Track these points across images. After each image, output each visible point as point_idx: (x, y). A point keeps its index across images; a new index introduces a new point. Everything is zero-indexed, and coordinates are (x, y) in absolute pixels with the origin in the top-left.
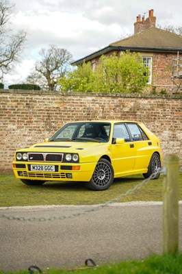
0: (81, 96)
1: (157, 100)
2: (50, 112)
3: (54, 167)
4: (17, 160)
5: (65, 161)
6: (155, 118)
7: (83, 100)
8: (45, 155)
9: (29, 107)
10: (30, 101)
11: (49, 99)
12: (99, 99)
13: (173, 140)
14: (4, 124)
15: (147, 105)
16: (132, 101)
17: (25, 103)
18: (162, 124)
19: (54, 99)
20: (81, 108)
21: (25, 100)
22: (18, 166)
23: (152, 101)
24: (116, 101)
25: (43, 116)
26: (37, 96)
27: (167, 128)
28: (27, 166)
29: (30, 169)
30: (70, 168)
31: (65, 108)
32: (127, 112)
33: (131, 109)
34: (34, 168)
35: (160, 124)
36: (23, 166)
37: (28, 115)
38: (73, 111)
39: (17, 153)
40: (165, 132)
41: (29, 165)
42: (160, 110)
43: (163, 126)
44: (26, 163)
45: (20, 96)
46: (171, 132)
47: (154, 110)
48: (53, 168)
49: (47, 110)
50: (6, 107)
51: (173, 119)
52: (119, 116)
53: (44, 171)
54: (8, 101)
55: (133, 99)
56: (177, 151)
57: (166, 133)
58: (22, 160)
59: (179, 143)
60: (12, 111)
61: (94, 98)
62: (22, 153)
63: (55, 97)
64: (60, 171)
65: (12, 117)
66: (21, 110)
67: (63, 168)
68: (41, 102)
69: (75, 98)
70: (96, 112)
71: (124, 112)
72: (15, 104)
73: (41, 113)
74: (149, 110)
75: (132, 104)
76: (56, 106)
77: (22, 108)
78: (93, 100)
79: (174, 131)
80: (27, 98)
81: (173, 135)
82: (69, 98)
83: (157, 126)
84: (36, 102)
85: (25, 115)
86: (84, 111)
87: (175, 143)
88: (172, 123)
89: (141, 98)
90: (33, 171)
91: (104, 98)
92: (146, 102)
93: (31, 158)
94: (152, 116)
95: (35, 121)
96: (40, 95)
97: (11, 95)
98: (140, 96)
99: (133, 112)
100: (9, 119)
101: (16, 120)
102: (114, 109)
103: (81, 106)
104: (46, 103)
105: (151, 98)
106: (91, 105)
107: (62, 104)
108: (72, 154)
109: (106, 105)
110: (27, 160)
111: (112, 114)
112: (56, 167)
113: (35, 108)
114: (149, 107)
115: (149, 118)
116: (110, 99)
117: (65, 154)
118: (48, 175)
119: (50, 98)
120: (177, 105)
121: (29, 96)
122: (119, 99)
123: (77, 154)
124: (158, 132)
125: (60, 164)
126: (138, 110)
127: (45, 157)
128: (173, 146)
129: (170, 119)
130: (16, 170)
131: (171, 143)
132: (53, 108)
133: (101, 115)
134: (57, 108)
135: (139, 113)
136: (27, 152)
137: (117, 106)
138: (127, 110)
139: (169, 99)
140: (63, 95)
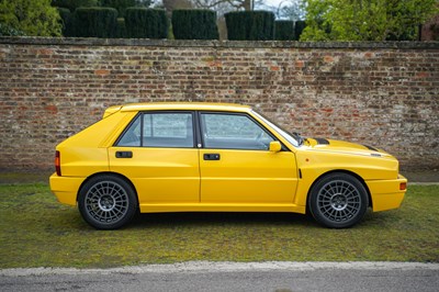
0: (246, 49)
1: (383, 52)
2: (193, 75)
6: (378, 84)
7: (250, 54)
9: (158, 68)
10: (160, 58)
11: (191, 54)
12: (277, 52)
13: (412, 122)
14: (118, 96)
15: (364, 60)
16: (336, 55)
17: (151, 62)
18: (391, 94)
19: (200, 54)
20: (245, 69)
21: (152, 56)
23: (373, 54)
24: (306, 54)
25: (182, 82)
26: (173, 50)
27: (401, 101)
31: (219, 68)
32: (328, 73)
33: (334, 69)
35: (387, 94)
37: (157, 80)
38: (231, 74)
40: (397, 106)
42: (387, 70)
43: (392, 98)
45: (144, 50)
46: (407, 108)
47: (376, 69)
49: (188, 73)
50: (122, 69)
51: (412, 84)
52: (313, 80)
54: (125, 59)
55: (337, 52)
56: (419, 140)
57: (399, 110)
59: (423, 126)
60: (131, 76)
61: (268, 50)
63: (202, 51)
65: (130, 85)
66: (145, 73)
68: (179, 59)
69: (235, 52)
70: (272, 74)
71: (322, 73)
72: (135, 62)
73: (179, 78)
74: (367, 68)
75: (336, 59)
76: (203, 65)
77: (146, 69)
78: (266, 54)
79: (413, 105)
80: (155, 53)
81: (413, 111)
82: (226, 51)
83: (383, 97)
84: (169, 59)
85: (152, 80)
86: (251, 74)
87: (416, 126)
88: (409, 92)
89: (352, 49)
91: (285, 51)
92: (361, 55)
94: (372, 79)
95: (169, 91)
96: (176, 48)
97: (129, 49)
98: (350, 45)
99: (338, 74)
100: (126, 87)
101: (138, 90)
102: (303, 69)
103: (246, 65)
104: (187, 61)
105: (372, 49)
106: (263, 62)
107: (213, 62)
109: (290, 62)
111: (300, 76)
113: (168, 70)
114: (368, 63)
115: (366, 83)
116: (297, 52)
119: (194, 52)
120: (420, 60)
121: (158, 50)
122: (314, 51)
124: (384, 107)
126: (348, 69)
128: (412, 131)
129: (406, 83)
131: (409, 125)
132: (199, 68)
133: (281, 79)
134: (205, 68)
135: (349, 75)
137: (309, 64)
138: (326, 69)
139: (405, 50)
140: (215, 47)
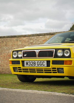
3: (46, 62)
4: (13, 58)
5: (56, 56)
8: (37, 52)
22: (13, 62)
28: (21, 62)
29: (23, 65)
30: (62, 63)
34: (27, 64)
36: (18, 62)
39: (13, 51)
41: (23, 62)
44: (20, 60)
48: (45, 64)
53: (36, 67)
58: (17, 57)
62: (18, 51)
64: (52, 66)
67: (54, 62)
90: (26, 66)
93: (25, 55)
108: (63, 50)
110: (21, 58)
112: (48, 62)
117: (57, 50)
118: (40, 71)
123: (69, 49)
125: (51, 59)
127: (37, 54)
130: (11, 67)
136: (21, 51)
